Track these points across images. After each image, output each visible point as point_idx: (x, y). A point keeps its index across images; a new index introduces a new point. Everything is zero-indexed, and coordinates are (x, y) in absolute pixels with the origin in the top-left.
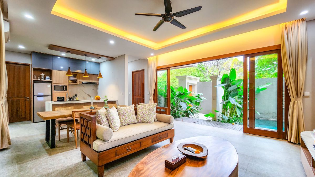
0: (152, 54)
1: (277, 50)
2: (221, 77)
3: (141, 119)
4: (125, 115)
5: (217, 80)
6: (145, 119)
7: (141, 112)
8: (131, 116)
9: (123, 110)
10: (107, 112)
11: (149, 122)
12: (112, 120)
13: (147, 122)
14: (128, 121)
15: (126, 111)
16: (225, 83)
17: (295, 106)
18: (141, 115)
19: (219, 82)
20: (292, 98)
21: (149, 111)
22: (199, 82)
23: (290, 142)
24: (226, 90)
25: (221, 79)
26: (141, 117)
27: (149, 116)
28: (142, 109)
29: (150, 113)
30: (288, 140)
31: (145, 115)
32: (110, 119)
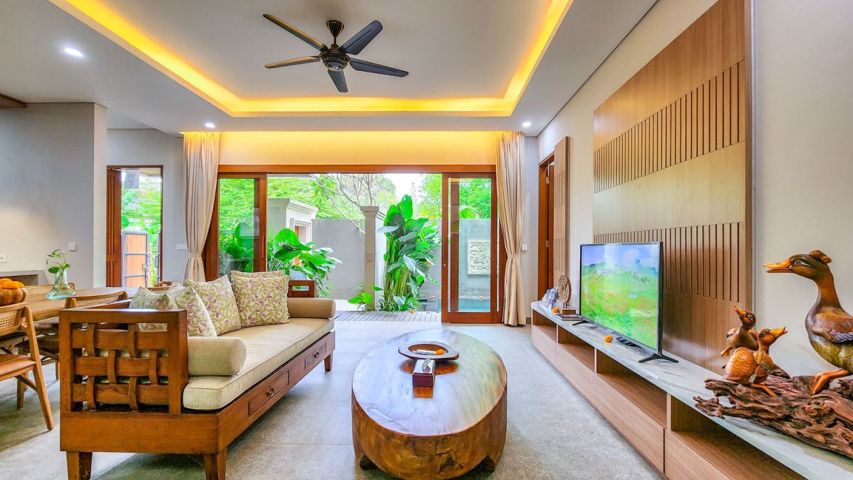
0: (210, 125)
1: (490, 173)
2: (384, 211)
3: (254, 316)
4: (215, 305)
5: (376, 219)
6: (266, 313)
7: (253, 296)
8: (230, 307)
9: (208, 293)
10: (187, 299)
11: (276, 320)
12: (204, 322)
13: (270, 321)
14: (223, 322)
15: (217, 294)
16: (394, 225)
17: (513, 266)
18: (252, 304)
19: (380, 223)
20: (509, 255)
21: (277, 292)
22: (315, 218)
23: (508, 325)
24: (395, 238)
25: (385, 217)
26: (254, 310)
27: (277, 305)
28: (255, 288)
29: (278, 297)
30: (506, 323)
31: (266, 302)
32: (195, 319)
